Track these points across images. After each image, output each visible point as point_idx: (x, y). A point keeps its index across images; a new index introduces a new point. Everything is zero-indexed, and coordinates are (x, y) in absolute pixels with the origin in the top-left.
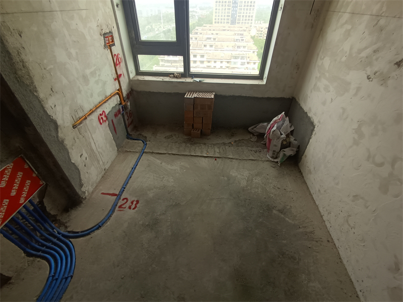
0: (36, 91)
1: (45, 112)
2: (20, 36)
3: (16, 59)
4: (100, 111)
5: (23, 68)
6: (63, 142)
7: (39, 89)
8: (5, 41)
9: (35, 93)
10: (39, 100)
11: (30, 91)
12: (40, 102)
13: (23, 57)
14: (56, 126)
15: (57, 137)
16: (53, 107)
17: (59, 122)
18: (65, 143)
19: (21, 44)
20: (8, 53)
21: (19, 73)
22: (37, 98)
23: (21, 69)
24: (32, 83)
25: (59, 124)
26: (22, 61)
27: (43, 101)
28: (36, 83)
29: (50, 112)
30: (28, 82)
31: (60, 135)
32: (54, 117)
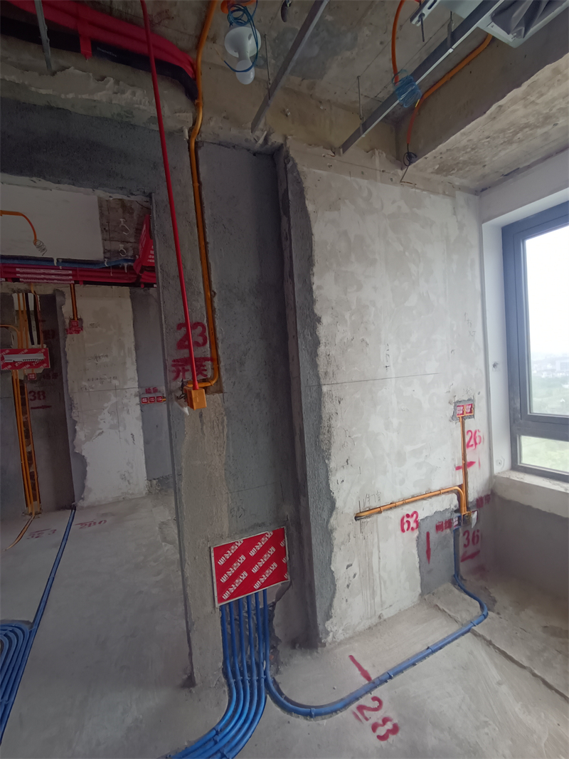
0: (329, 459)
1: (328, 485)
2: (340, 402)
3: (325, 423)
4: (408, 509)
5: (326, 433)
6: (332, 533)
7: (333, 458)
8: (322, 407)
9: (327, 461)
10: (327, 469)
11: (323, 457)
12: (327, 472)
13: (333, 422)
14: (333, 507)
15: (328, 522)
16: (339, 482)
17: (339, 504)
18: (334, 534)
19: (337, 410)
20: (320, 417)
21: (321, 437)
22: (327, 466)
23: (324, 434)
24: (329, 449)
25: (337, 505)
26: (330, 426)
27: (331, 472)
28: (333, 451)
29: (333, 487)
30: (324, 447)
31: (332, 521)
32: (335, 495)
